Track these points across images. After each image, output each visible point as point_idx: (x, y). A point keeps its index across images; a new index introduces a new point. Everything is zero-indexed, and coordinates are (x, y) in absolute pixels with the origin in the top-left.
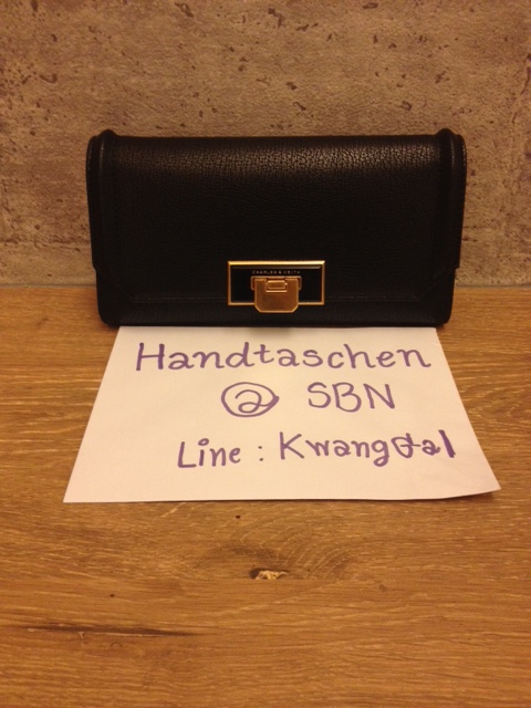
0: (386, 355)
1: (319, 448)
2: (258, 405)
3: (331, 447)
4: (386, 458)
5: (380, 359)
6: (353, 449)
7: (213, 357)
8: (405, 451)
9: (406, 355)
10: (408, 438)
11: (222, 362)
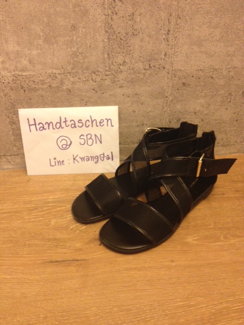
0: (102, 121)
1: (82, 159)
2: (67, 145)
3: (85, 158)
4: (98, 161)
5: (100, 123)
6: (90, 158)
7: (51, 124)
8: (102, 159)
9: (108, 120)
10: (104, 155)
11: (54, 127)
